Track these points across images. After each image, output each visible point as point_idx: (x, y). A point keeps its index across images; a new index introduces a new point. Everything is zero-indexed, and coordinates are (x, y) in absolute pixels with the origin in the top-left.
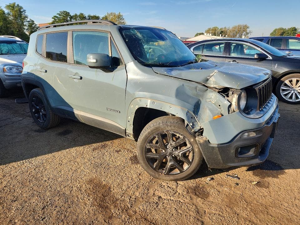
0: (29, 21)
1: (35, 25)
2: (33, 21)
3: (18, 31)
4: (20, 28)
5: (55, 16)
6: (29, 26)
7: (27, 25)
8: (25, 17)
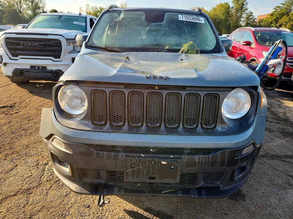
0: (248, 13)
1: (252, 16)
2: (252, 13)
3: (234, 23)
4: (238, 20)
5: (278, 7)
6: (246, 18)
7: (245, 17)
8: (245, 10)
